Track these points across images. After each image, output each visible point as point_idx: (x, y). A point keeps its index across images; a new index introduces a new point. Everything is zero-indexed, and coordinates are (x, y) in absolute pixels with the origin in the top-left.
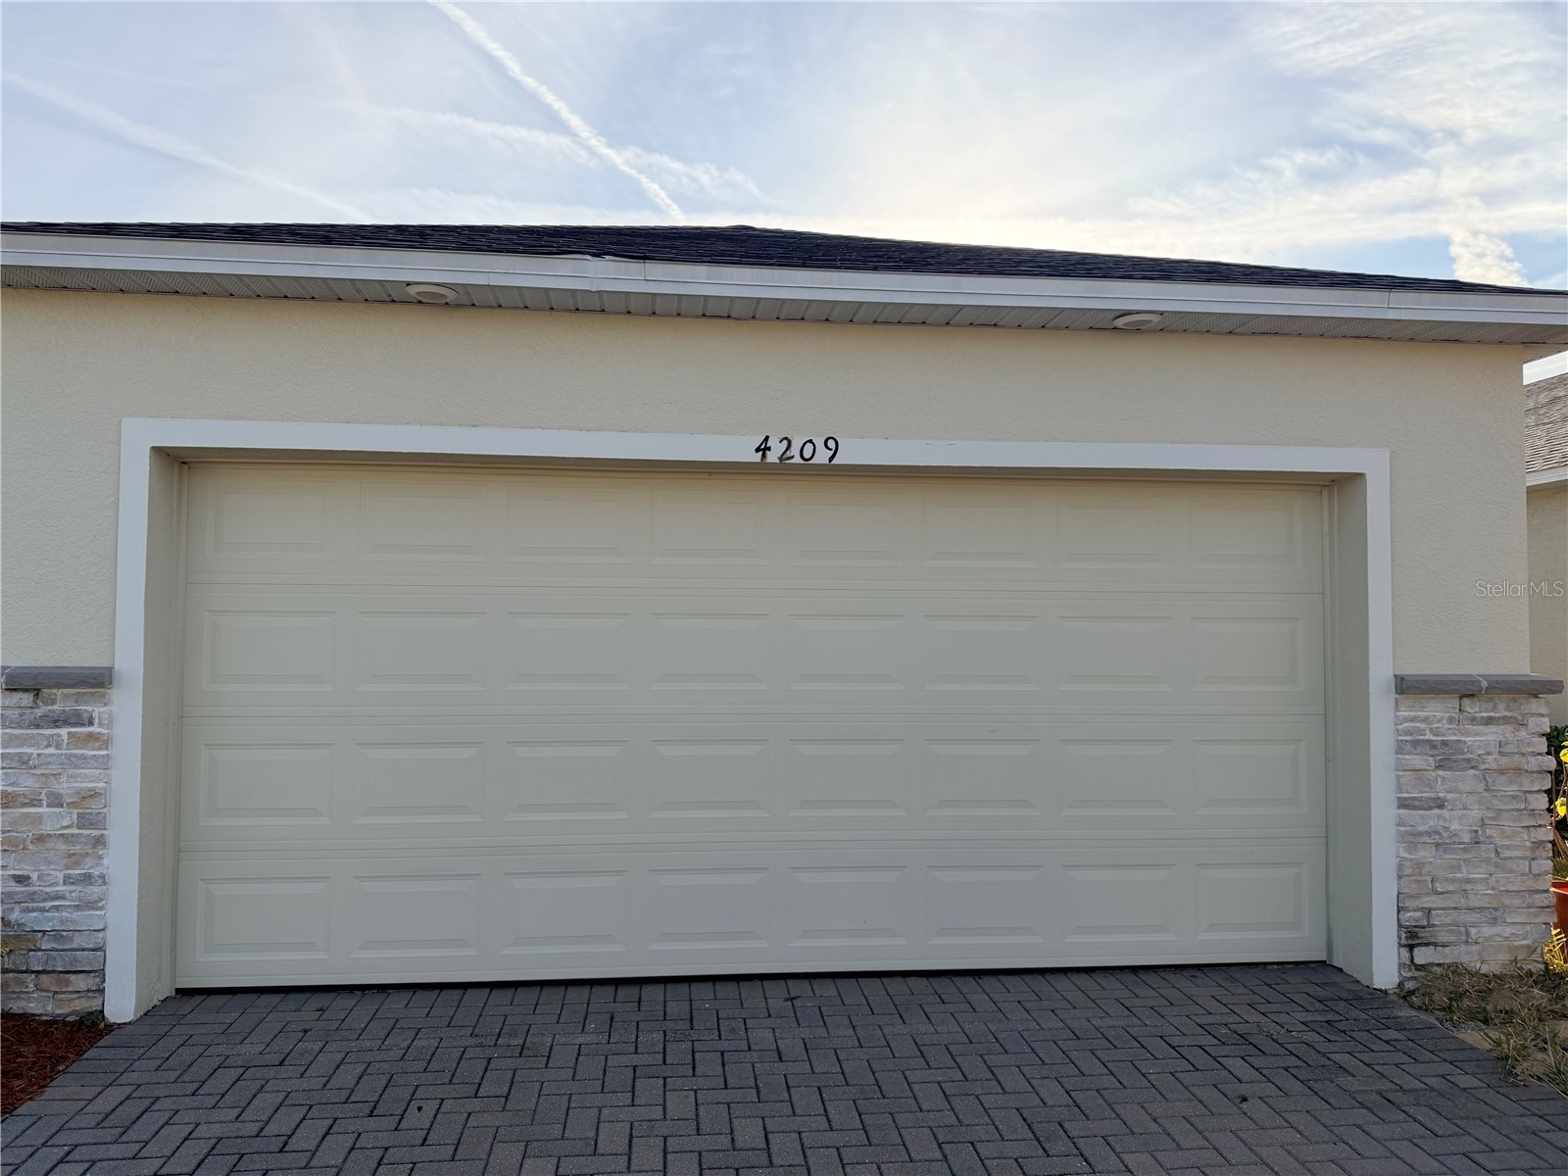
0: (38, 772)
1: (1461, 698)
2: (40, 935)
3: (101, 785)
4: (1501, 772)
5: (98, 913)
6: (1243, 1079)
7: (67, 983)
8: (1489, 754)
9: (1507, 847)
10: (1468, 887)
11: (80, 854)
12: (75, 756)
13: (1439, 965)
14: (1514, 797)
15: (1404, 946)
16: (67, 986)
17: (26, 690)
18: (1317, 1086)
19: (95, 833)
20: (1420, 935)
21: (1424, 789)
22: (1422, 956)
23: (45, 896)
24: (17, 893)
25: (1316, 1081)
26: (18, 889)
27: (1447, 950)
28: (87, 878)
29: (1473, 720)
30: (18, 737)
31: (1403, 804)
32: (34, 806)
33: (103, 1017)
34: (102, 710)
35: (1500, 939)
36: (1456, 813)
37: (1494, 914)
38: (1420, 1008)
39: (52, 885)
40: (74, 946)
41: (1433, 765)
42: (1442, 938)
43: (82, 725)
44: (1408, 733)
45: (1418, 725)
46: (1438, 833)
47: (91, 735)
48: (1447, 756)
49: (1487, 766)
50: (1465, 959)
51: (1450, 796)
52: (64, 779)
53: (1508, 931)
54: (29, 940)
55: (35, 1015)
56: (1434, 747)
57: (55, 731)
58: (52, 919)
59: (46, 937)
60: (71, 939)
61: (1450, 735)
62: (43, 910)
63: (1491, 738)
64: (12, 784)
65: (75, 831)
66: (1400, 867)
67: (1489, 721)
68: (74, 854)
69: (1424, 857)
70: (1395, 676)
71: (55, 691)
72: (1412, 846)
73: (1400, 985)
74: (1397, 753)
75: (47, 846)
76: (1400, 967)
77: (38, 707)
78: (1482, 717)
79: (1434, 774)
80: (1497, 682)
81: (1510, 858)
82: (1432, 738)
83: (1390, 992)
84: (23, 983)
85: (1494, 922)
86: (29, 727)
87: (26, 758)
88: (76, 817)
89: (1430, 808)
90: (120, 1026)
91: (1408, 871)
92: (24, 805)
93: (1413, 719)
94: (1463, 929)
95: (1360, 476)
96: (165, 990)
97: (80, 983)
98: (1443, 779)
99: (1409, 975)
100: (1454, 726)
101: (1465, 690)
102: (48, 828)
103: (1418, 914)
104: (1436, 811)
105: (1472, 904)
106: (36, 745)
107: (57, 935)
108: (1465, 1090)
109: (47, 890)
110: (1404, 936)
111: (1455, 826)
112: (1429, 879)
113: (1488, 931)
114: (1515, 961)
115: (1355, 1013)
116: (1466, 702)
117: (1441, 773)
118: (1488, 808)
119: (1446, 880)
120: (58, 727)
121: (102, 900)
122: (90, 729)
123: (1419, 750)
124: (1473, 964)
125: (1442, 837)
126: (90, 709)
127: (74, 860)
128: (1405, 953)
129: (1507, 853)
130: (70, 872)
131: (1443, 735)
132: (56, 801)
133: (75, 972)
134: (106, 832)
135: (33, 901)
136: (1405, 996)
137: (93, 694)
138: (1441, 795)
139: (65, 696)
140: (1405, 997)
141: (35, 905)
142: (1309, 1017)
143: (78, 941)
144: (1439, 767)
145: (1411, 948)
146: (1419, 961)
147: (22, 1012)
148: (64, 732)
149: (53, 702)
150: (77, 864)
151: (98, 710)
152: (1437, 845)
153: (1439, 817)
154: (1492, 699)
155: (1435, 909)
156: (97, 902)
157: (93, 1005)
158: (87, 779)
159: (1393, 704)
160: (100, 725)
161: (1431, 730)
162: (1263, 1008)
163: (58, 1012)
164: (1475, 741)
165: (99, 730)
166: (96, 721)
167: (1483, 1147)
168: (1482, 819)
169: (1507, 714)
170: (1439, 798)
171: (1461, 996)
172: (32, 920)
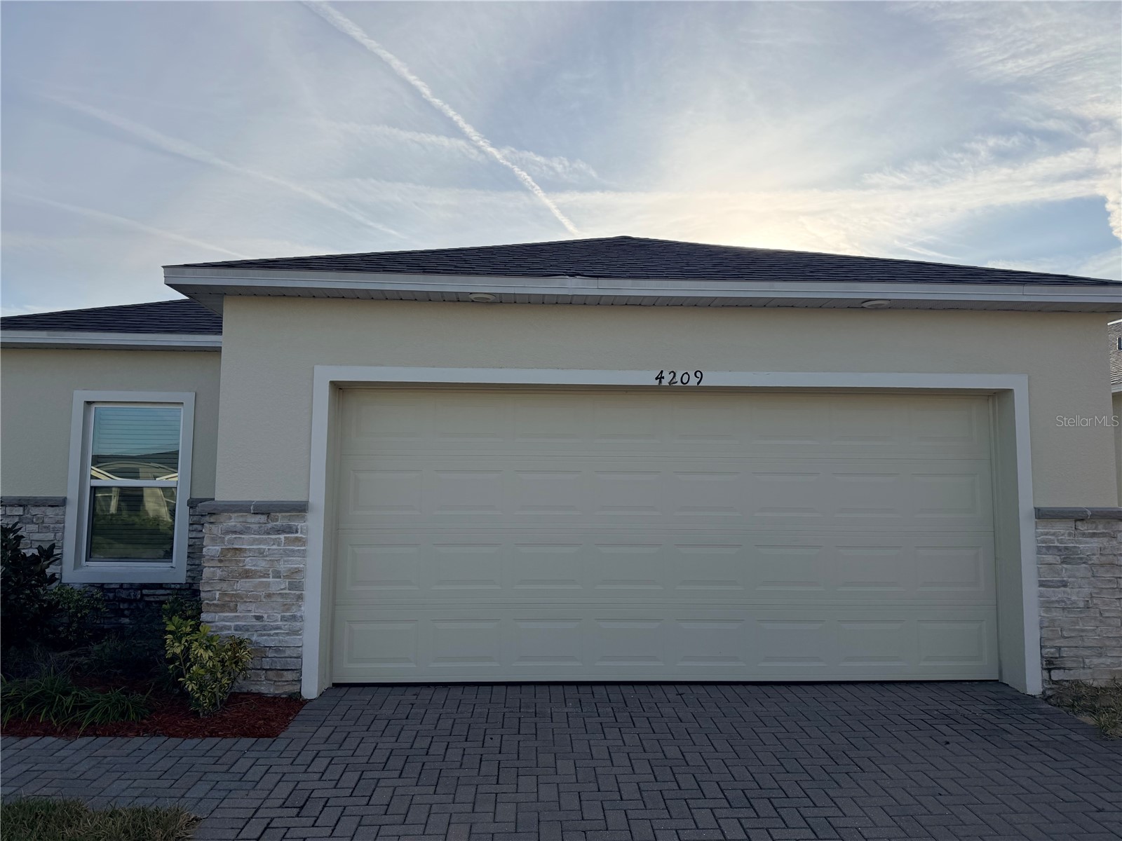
0: (268, 559)
1: (1076, 521)
2: (268, 649)
3: (302, 566)
4: (1102, 565)
5: (299, 637)
6: (946, 734)
7: (282, 676)
8: (1094, 554)
9: (1107, 611)
10: (1083, 634)
11: (290, 604)
12: (288, 550)
13: (1067, 681)
14: (1110, 581)
15: (1045, 669)
16: (282, 678)
17: (262, 514)
18: (989, 738)
19: (298, 593)
20: (1055, 663)
21: (1055, 576)
22: (1056, 675)
23: (271, 627)
24: (256, 625)
25: (990, 736)
26: (256, 623)
27: (1072, 672)
28: (294, 618)
29: (1084, 534)
30: (257, 539)
31: (1042, 584)
32: (266, 577)
33: (301, 695)
34: (302, 524)
35: (1104, 666)
36: (1075, 590)
37: (1100, 651)
38: (1055, 705)
39: (274, 621)
40: (286, 655)
41: (1059, 561)
42: (1068, 665)
43: (292, 533)
44: (1043, 542)
45: (1050, 537)
46: (1063, 601)
47: (297, 538)
48: (1068, 556)
49: (1092, 562)
50: (1083, 678)
51: (1070, 580)
52: (282, 563)
53: (1109, 661)
54: (262, 652)
55: (263, 694)
56: (1060, 550)
57: (277, 536)
58: (274, 640)
59: (271, 651)
60: (284, 651)
61: (1070, 543)
62: (269, 635)
63: (1095, 545)
64: (254, 565)
65: (287, 591)
66: (1041, 622)
67: (1093, 535)
68: (286, 605)
69: (1056, 616)
70: (1035, 508)
71: (278, 514)
72: (1048, 609)
73: (1043, 693)
74: (1037, 554)
75: (273, 600)
76: (1043, 682)
77: (269, 523)
78: (1089, 533)
79: (1060, 566)
80: (1097, 512)
81: (1109, 617)
82: (1059, 545)
83: (1037, 697)
84: (258, 675)
85: (1100, 655)
86: (264, 534)
87: (262, 551)
88: (287, 584)
89: (1059, 587)
90: (311, 700)
91: (1046, 624)
92: (261, 577)
93: (1047, 534)
94: (1081, 660)
95: (1011, 390)
96: (328, 685)
97: (289, 676)
98: (1066, 569)
99: (1049, 686)
100: (1072, 538)
101: (1078, 517)
102: (273, 589)
103: (1053, 650)
104: (1062, 589)
105: (1086, 645)
106: (268, 544)
107: (277, 649)
108: (1076, 741)
109: (272, 624)
110: (1044, 663)
111: (1074, 598)
112: (1059, 629)
113: (1096, 661)
114: (1114, 679)
115: (1014, 706)
116: (1079, 523)
117: (1065, 566)
118: (1094, 587)
119: (1070, 630)
120: (279, 534)
121: (301, 630)
122: (296, 535)
123: (1050, 552)
124: (1088, 681)
125: (1066, 604)
126: (296, 524)
127: (287, 607)
128: (1046, 673)
129: (1107, 614)
130: (285, 614)
131: (1065, 543)
132: (277, 575)
133: (286, 670)
134: (303, 592)
135: (265, 630)
136: (1046, 698)
137: (298, 516)
138: (1065, 579)
139: (283, 517)
140: (1046, 700)
141: (265, 632)
142: (987, 707)
143: (288, 653)
144: (1063, 562)
145: (1049, 670)
146: (1054, 678)
147: (257, 692)
148: (282, 537)
149: (277, 520)
150: (288, 610)
151: (300, 525)
152: (1064, 609)
153: (1064, 592)
154: (1094, 522)
155: (1064, 647)
156: (299, 631)
157: (295, 689)
158: (295, 563)
159: (1034, 525)
160: (302, 533)
161: (1058, 540)
162: (959, 703)
163: (276, 692)
164: (1085, 547)
165: (301, 536)
166: (299, 531)
167: (1083, 766)
168: (1091, 594)
169: (1104, 531)
170: (1064, 581)
171: (1079, 698)
172: (264, 641)
